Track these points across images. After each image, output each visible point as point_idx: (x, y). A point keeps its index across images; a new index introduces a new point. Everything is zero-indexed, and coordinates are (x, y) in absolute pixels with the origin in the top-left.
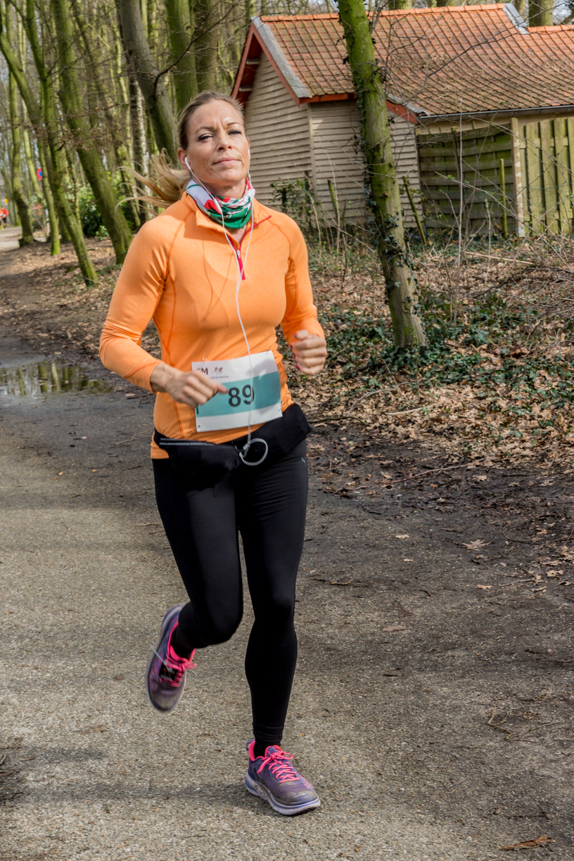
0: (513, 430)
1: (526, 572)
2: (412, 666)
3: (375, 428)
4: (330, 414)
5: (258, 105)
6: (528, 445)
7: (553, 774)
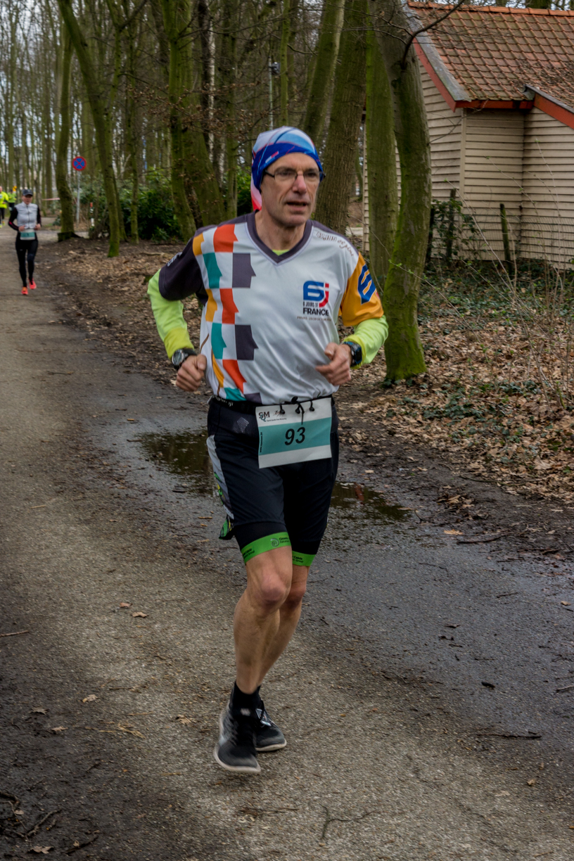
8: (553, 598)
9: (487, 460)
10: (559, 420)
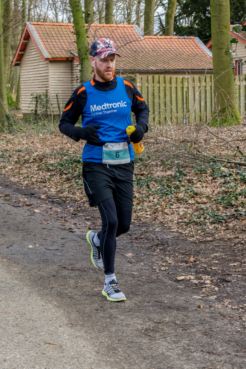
0: (142, 206)
1: (152, 268)
2: (107, 306)
3: (82, 202)
4: (61, 195)
5: (27, 60)
6: (149, 213)
7: (172, 355)
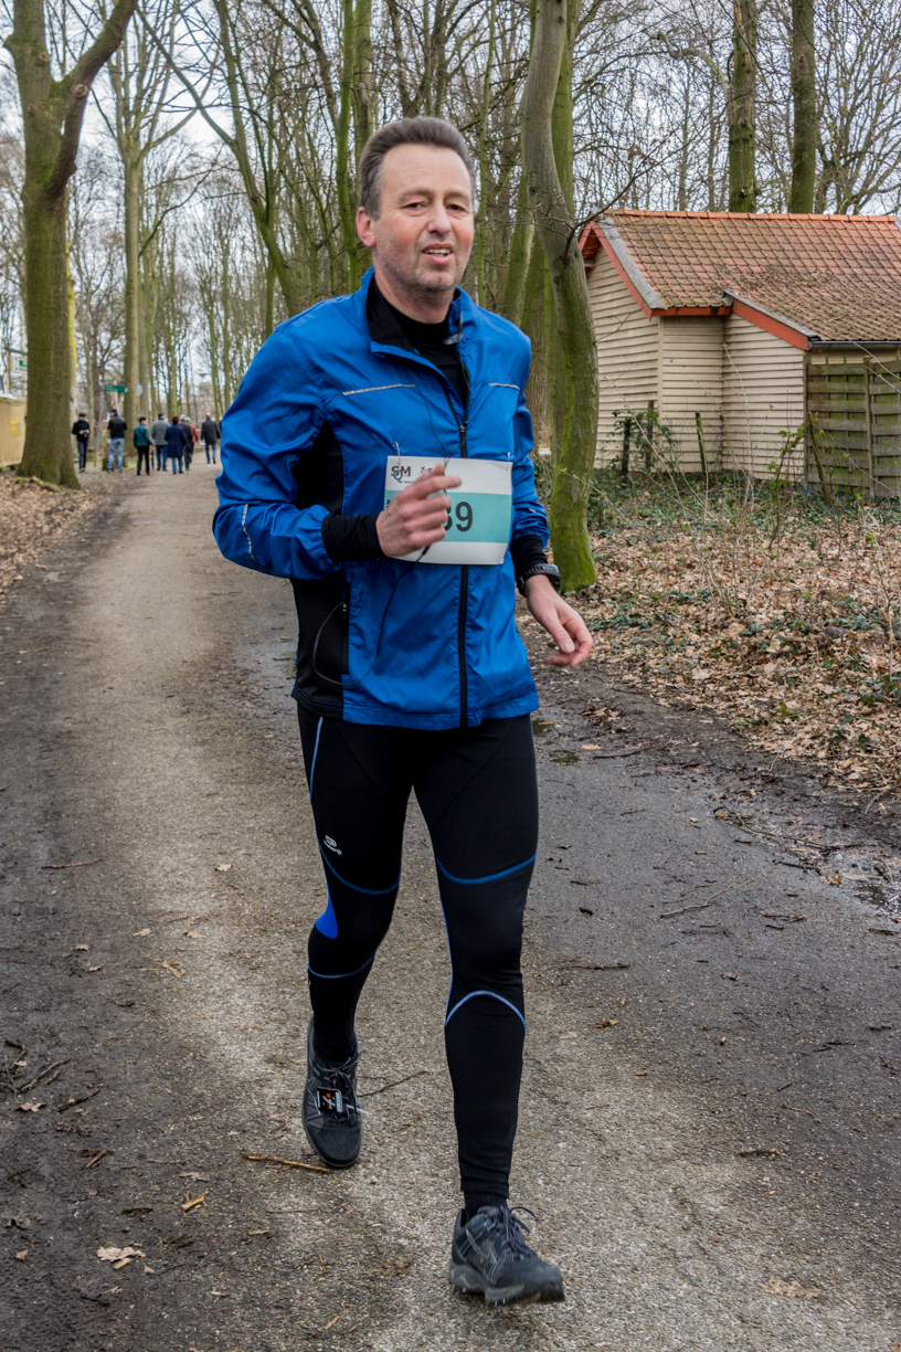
8: (683, 815)
9: (644, 671)
10: (726, 628)
